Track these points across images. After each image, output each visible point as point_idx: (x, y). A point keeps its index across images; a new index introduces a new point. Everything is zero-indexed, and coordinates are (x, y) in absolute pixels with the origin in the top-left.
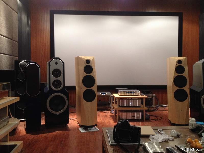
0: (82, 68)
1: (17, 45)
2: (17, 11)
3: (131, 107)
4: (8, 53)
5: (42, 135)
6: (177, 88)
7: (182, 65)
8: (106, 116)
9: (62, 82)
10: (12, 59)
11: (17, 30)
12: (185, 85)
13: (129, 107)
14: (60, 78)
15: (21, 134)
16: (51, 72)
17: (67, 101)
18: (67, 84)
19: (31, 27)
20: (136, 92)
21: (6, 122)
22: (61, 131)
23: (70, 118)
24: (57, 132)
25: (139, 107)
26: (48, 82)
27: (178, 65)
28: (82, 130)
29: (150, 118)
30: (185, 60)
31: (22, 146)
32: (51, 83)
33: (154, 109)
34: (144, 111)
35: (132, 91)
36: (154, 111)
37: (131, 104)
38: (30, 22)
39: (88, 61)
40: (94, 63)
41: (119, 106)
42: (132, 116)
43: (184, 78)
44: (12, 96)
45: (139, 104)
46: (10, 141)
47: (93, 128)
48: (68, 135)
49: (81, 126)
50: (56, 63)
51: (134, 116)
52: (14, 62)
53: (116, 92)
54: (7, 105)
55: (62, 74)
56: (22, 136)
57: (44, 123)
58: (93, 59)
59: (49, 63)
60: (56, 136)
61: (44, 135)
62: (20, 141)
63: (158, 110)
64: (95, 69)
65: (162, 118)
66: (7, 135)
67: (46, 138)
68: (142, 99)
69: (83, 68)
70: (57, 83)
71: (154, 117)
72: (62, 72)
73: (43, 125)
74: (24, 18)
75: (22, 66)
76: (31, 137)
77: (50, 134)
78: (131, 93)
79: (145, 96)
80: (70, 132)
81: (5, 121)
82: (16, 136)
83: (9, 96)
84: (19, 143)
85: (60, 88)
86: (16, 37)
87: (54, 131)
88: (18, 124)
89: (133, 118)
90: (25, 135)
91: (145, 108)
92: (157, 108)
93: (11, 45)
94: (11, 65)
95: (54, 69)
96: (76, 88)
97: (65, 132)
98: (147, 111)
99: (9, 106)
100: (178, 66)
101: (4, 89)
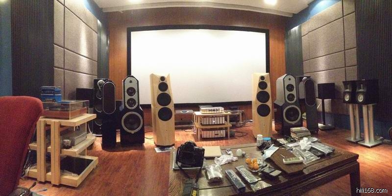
0: (157, 86)
1: (97, 64)
2: (97, 31)
3: (215, 125)
4: (88, 73)
5: (117, 153)
6: (260, 103)
7: (264, 81)
8: (187, 135)
9: (137, 101)
10: (92, 78)
11: (97, 50)
12: (267, 100)
13: (212, 125)
14: (135, 97)
15: (98, 150)
16: (126, 90)
17: (142, 120)
18: (141, 103)
19: (109, 46)
20: (219, 109)
21: (85, 137)
22: (136, 151)
23: (145, 136)
24: (132, 151)
25: (222, 124)
26: (123, 100)
27: (261, 81)
28: (158, 150)
29: (235, 135)
30: (267, 76)
31: (97, 162)
32: (126, 101)
33: (241, 125)
34: (229, 128)
35: (215, 108)
36: (241, 127)
37: (214, 122)
38: (109, 42)
39: (163, 78)
40: (169, 80)
41: (201, 124)
42: (216, 135)
43: (267, 93)
44: (90, 113)
45: (222, 121)
46: (87, 155)
47: (171, 148)
48: (144, 155)
49: (157, 146)
50: (131, 82)
51: (218, 134)
52: (93, 81)
53: (199, 110)
54: (86, 122)
55: (137, 93)
56: (97, 152)
57: (120, 141)
58: (169, 76)
59: (124, 81)
60: (131, 155)
61: (119, 153)
62: (96, 156)
63: (246, 125)
64: (170, 86)
65: (247, 134)
66: (85, 150)
67: (121, 156)
68: (226, 116)
70: (132, 102)
71: (239, 133)
72: (136, 90)
73: (118, 143)
74: (104, 38)
75: (100, 85)
76: (106, 153)
77: (126, 152)
78: (214, 110)
79: (229, 113)
80: (146, 152)
81: (83, 136)
82: (93, 150)
83: (87, 113)
84: (95, 159)
85: (135, 107)
86: (95, 57)
87: (130, 150)
88: (94, 140)
89: (216, 136)
90: (101, 151)
91: (229, 125)
92: (244, 124)
93: (91, 65)
94: (90, 83)
95: (129, 87)
96: (152, 106)
97: (141, 152)
98: (231, 128)
99: (87, 122)
101: (84, 106)
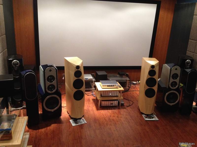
6: (148, 87)
7: (154, 69)
12: (154, 86)
14: (54, 83)
16: (46, 78)
17: (60, 101)
20: (115, 85)
28: (73, 123)
29: (125, 105)
30: (157, 65)
32: (47, 87)
37: (110, 94)
43: (154, 80)
45: (117, 94)
50: (50, 71)
55: (55, 79)
65: (133, 103)
69: (74, 74)
75: (16, 64)
85: (54, 91)
89: (111, 105)
95: (49, 75)
100: (152, 70)
